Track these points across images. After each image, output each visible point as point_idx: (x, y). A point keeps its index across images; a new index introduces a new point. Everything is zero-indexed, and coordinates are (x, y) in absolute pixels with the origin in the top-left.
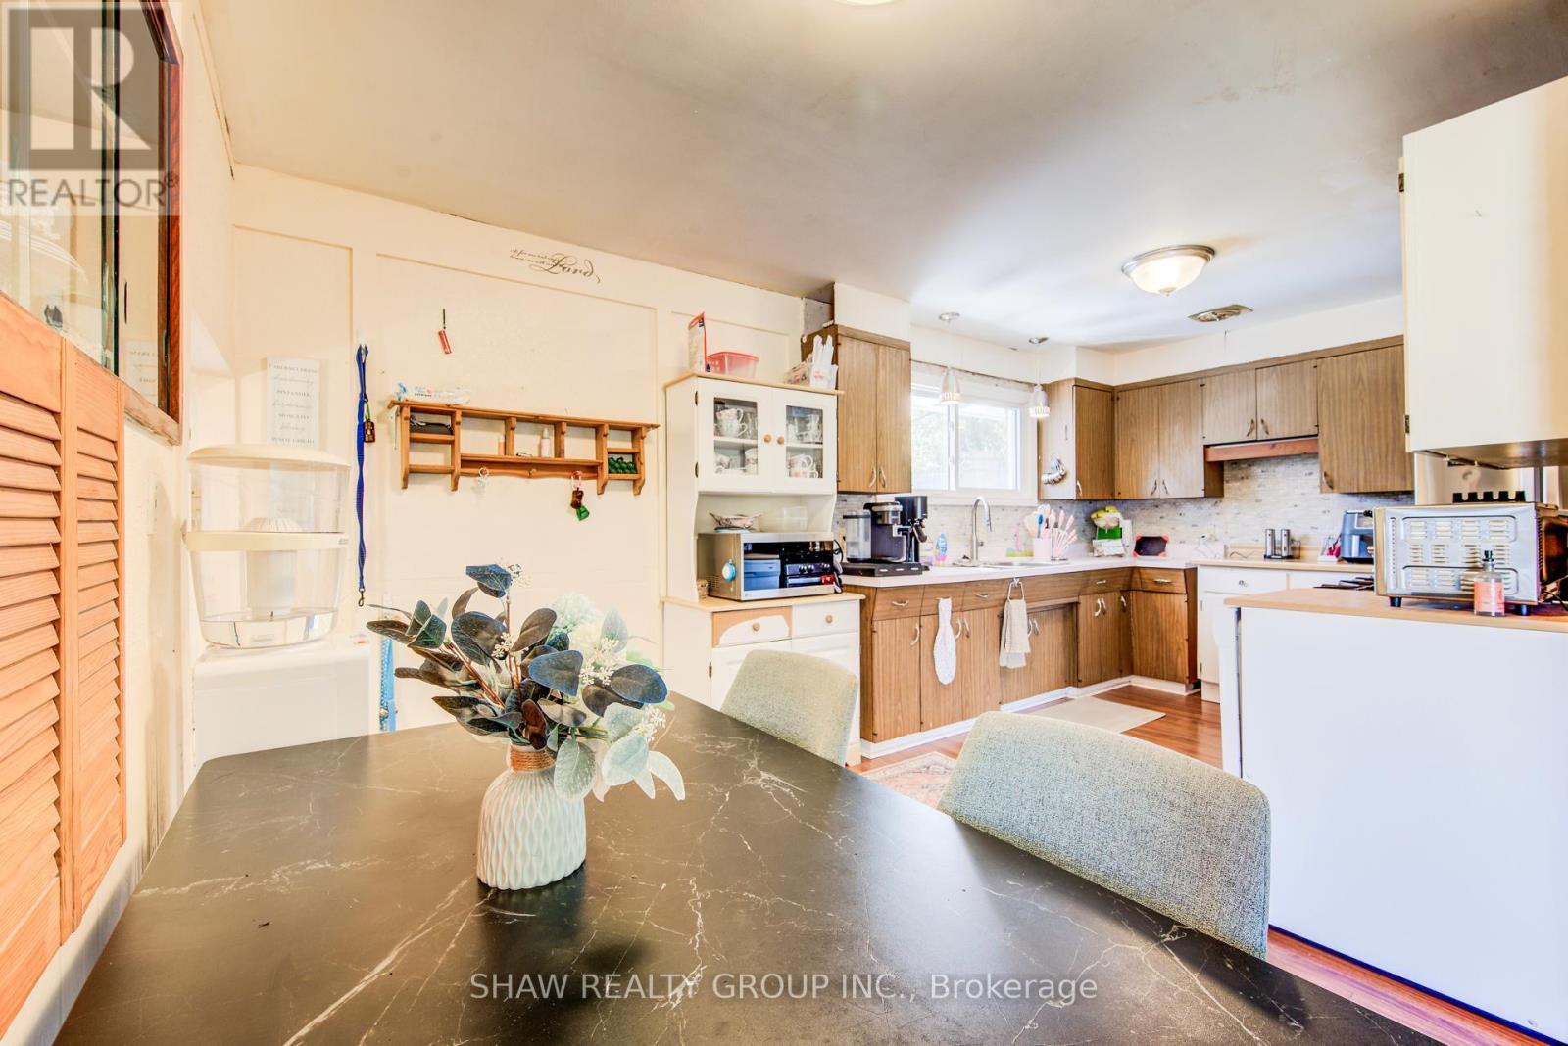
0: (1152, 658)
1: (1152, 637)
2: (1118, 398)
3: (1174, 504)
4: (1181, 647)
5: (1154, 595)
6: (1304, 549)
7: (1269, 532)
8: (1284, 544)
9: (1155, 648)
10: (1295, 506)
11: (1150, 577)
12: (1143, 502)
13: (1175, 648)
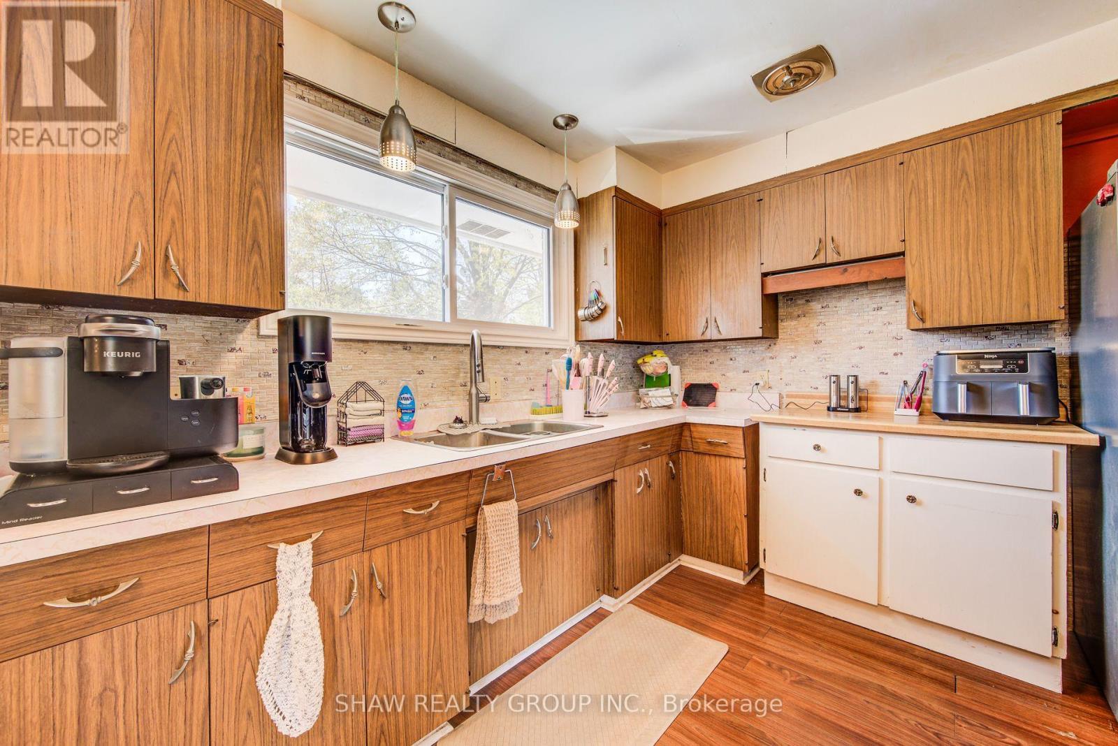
0: (704, 536)
1: (705, 509)
2: (666, 224)
3: (725, 347)
4: (739, 526)
5: (707, 458)
6: (872, 399)
7: (833, 379)
8: (851, 394)
9: (708, 522)
10: (861, 348)
11: (703, 436)
12: (691, 345)
13: (731, 528)
